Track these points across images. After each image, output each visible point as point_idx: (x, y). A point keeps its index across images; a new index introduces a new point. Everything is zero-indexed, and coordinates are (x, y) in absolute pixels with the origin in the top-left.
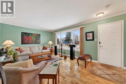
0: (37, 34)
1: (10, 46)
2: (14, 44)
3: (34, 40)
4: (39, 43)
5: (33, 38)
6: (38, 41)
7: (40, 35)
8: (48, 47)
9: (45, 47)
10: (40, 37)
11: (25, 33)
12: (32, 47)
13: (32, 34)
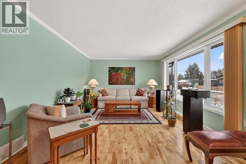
0: (130, 68)
1: (95, 86)
2: (98, 84)
3: (125, 78)
4: (133, 83)
5: (124, 75)
6: (132, 80)
7: (134, 68)
8: (147, 92)
9: (141, 90)
10: (134, 72)
11: (113, 68)
12: (120, 89)
13: (122, 68)
